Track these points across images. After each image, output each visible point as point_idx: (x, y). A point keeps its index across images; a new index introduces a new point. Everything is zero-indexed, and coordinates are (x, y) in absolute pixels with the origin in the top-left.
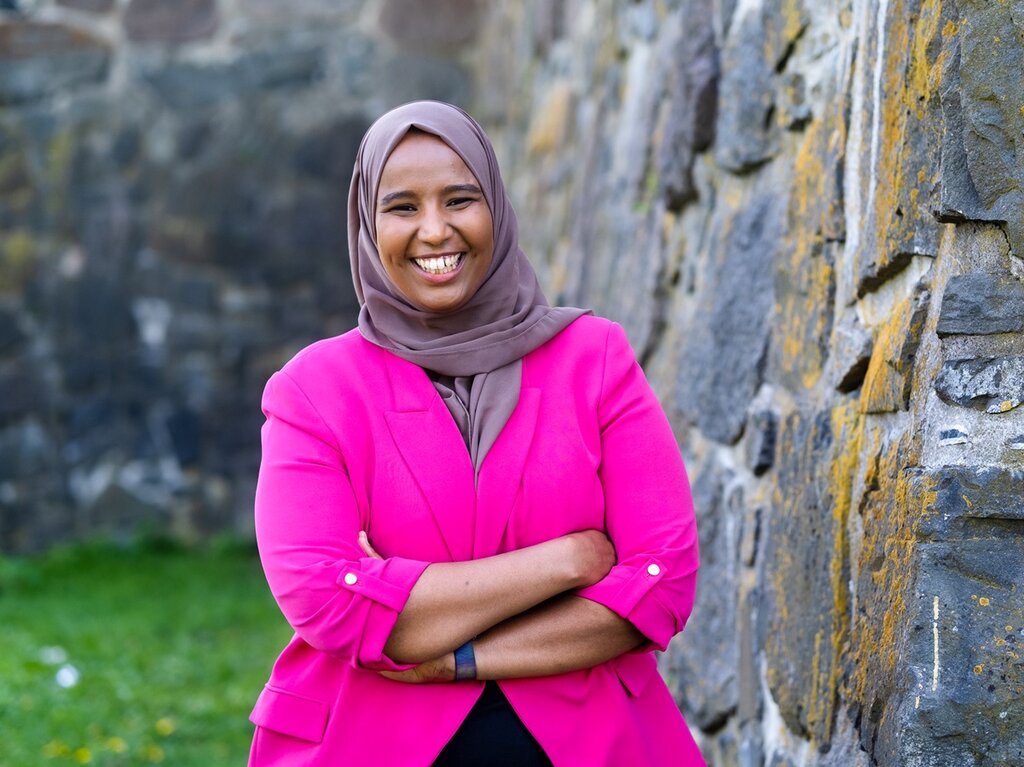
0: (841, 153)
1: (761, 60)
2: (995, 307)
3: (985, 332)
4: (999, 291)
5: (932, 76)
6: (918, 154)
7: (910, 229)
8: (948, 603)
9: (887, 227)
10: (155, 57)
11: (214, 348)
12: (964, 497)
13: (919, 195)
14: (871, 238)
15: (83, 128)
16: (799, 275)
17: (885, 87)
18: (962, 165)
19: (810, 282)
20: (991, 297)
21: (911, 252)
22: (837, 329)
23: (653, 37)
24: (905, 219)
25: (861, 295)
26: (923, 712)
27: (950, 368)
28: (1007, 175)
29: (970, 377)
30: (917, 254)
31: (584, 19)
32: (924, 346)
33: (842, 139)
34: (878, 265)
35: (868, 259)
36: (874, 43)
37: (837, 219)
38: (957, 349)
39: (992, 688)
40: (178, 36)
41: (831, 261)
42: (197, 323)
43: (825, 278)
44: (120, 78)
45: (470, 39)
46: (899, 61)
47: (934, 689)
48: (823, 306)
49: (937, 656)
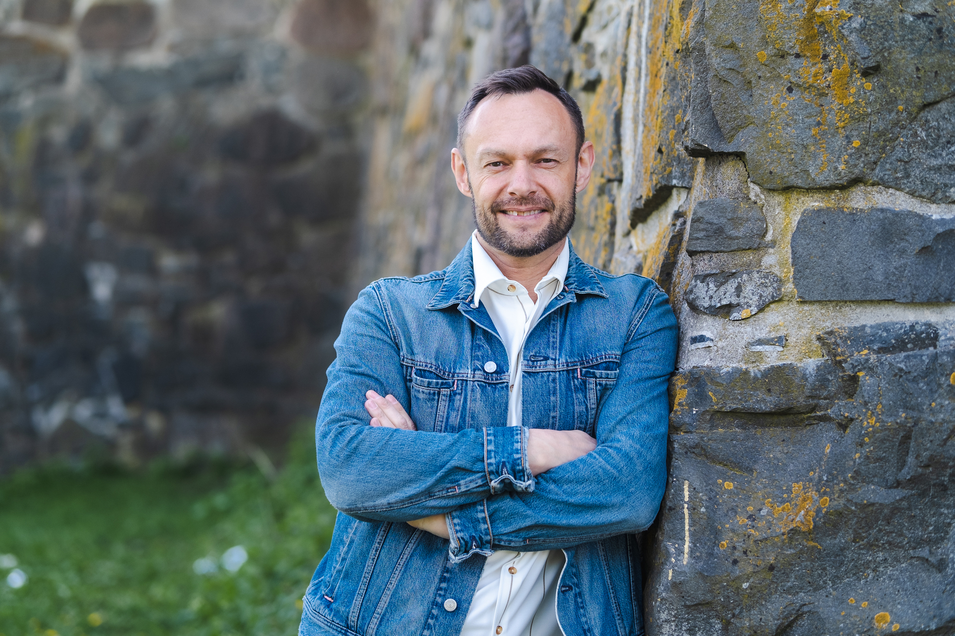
0: (619, 105)
1: (561, 34)
2: (735, 227)
3: (728, 250)
4: (740, 213)
5: (684, 29)
6: (675, 99)
7: (669, 164)
8: (697, 487)
9: (651, 164)
10: (104, 62)
11: (152, 303)
12: (710, 393)
13: (676, 136)
14: (639, 174)
15: (44, 121)
16: (589, 213)
17: (650, 45)
18: (708, 105)
19: (596, 217)
20: (732, 219)
21: (670, 184)
22: (616, 256)
23: (489, 26)
24: (665, 157)
25: (633, 225)
26: (675, 583)
27: (698, 282)
28: (745, 112)
29: (715, 289)
30: (675, 186)
31: (443, 17)
32: (679, 265)
33: (620, 93)
34: (644, 197)
35: (637, 193)
36: (642, 7)
37: (615, 162)
38: (704, 265)
39: (735, 562)
40: (124, 45)
41: (612, 198)
42: (138, 283)
43: (607, 213)
44: (74, 80)
45: (364, 45)
46: (661, 20)
47: (685, 563)
48: (606, 237)
49: (687, 534)
